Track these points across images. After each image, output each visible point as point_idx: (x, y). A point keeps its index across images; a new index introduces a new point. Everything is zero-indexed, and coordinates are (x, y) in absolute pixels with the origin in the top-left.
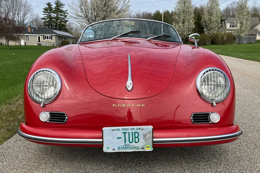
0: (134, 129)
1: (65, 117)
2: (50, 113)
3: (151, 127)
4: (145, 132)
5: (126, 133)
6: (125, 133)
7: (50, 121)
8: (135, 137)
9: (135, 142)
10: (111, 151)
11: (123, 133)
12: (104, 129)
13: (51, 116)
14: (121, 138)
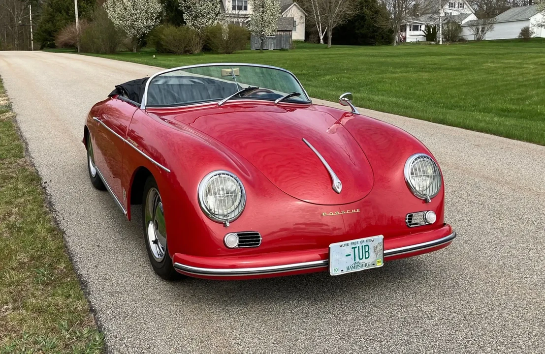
0: (363, 241)
1: (259, 237)
2: (238, 235)
3: (381, 237)
4: (375, 244)
5: (356, 247)
6: (354, 248)
7: (239, 245)
8: (365, 252)
9: (366, 258)
10: (339, 273)
11: (352, 248)
12: (331, 246)
13: (240, 238)
14: (350, 255)
